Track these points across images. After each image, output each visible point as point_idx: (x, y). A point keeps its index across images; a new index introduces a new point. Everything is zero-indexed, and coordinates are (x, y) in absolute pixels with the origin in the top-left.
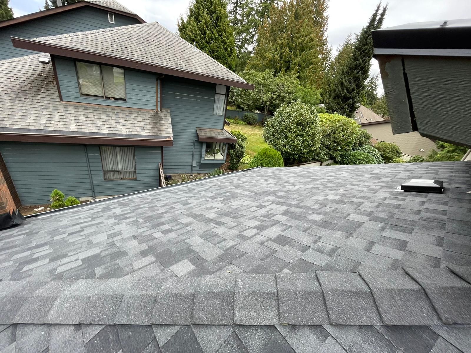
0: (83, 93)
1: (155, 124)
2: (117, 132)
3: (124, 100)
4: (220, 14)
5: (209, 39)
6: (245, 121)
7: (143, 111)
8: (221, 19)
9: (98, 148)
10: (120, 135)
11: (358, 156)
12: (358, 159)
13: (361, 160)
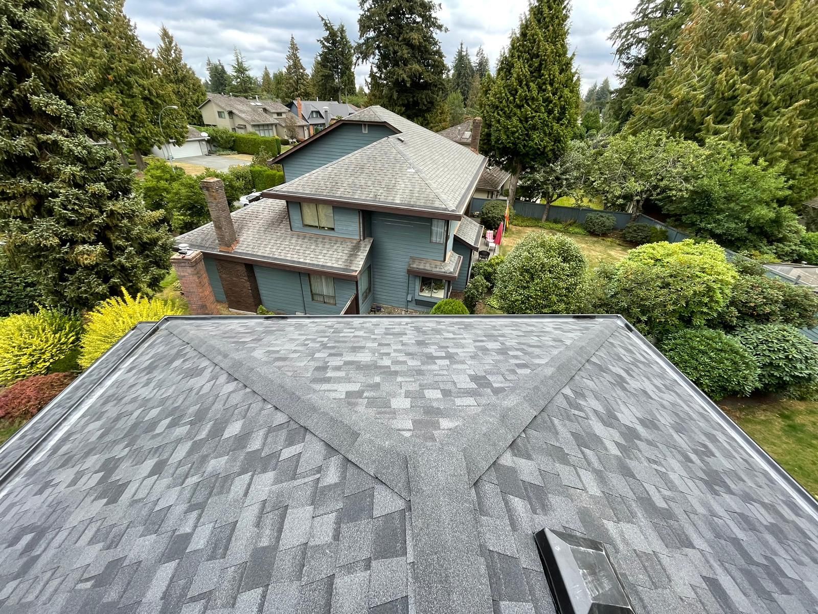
0: (306, 223)
1: (351, 255)
2: (315, 263)
3: (333, 229)
4: (545, 56)
5: (520, 101)
6: (585, 229)
7: (347, 240)
8: (546, 63)
9: (298, 275)
10: (318, 265)
11: (699, 342)
12: (693, 348)
13: (700, 351)
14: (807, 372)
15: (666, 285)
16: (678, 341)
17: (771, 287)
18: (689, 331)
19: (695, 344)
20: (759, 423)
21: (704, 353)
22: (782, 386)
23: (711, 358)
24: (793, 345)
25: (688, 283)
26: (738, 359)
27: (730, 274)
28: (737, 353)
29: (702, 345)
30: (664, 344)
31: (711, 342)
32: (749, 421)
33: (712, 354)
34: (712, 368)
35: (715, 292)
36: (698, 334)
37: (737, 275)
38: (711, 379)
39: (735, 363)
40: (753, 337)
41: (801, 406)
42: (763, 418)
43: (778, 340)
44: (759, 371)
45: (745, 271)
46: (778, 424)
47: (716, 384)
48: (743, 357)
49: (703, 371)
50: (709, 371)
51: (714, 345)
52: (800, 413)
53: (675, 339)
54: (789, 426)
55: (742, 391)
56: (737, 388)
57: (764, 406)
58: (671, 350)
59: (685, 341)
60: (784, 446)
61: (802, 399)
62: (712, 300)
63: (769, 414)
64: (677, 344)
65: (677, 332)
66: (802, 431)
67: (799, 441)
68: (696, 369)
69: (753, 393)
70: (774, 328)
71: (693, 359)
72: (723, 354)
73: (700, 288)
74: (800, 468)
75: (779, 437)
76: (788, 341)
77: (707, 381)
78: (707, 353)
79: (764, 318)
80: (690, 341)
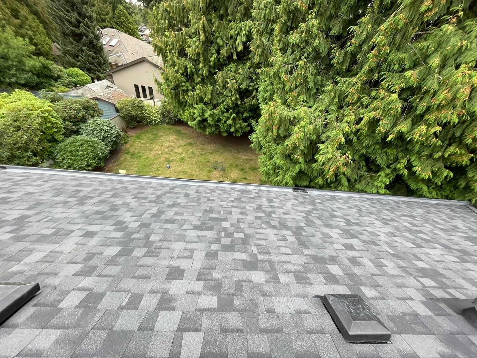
11: (70, 147)
12: (71, 152)
13: (74, 151)
14: (116, 132)
15: (19, 128)
16: (61, 153)
17: (72, 104)
18: (60, 145)
19: (69, 149)
20: (124, 162)
21: (77, 150)
22: (116, 143)
23: (82, 151)
24: (103, 125)
25: (29, 121)
26: (91, 144)
27: (47, 105)
28: (89, 141)
29: (72, 147)
30: (57, 159)
31: (75, 144)
32: (121, 164)
33: (80, 149)
34: (87, 154)
35: (49, 119)
36: (66, 144)
37: (51, 104)
38: (92, 159)
39: (92, 146)
40: (88, 130)
41: (128, 146)
42: (123, 159)
43: (97, 126)
44: (103, 143)
45: (53, 100)
46: (128, 157)
47: (96, 160)
48: (92, 141)
49: (86, 158)
50: (87, 157)
51: (77, 144)
52: (129, 148)
53: (59, 153)
54: (131, 155)
55: (106, 155)
56: (104, 155)
57: (120, 155)
58: (63, 159)
59: (65, 151)
60: (135, 163)
61: (126, 143)
62: (53, 124)
63: (123, 156)
64: (62, 155)
65: (56, 149)
66: (135, 154)
67: (137, 157)
68: (82, 160)
69: (110, 153)
70: (91, 121)
71: (76, 156)
72: (84, 146)
73: (39, 120)
74: (144, 165)
75: (132, 161)
76: (100, 124)
77: (91, 161)
78: (78, 150)
79: (84, 120)
80: (66, 149)
